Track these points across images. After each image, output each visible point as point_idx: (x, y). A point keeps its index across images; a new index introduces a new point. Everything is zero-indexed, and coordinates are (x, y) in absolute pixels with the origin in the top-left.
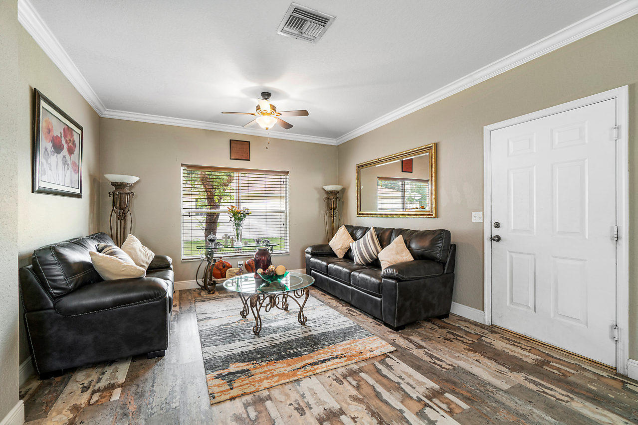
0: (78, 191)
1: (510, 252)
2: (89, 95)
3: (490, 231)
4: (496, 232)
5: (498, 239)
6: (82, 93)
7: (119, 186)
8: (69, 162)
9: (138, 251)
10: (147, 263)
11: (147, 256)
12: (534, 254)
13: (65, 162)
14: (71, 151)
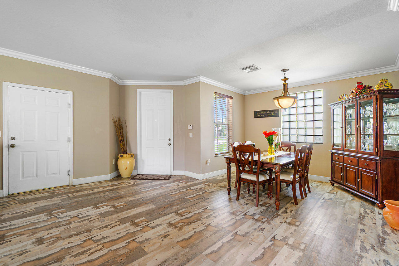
1: (22, 152)
3: (7, 143)
4: (11, 142)
5: (13, 146)
12: (36, 151)
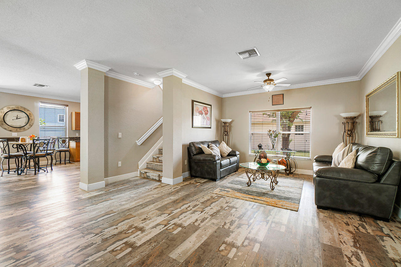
0: (210, 126)
2: (215, 93)
6: (212, 93)
7: (225, 123)
8: (205, 117)
9: (224, 147)
10: (227, 152)
11: (227, 149)
13: (204, 118)
14: (206, 114)
